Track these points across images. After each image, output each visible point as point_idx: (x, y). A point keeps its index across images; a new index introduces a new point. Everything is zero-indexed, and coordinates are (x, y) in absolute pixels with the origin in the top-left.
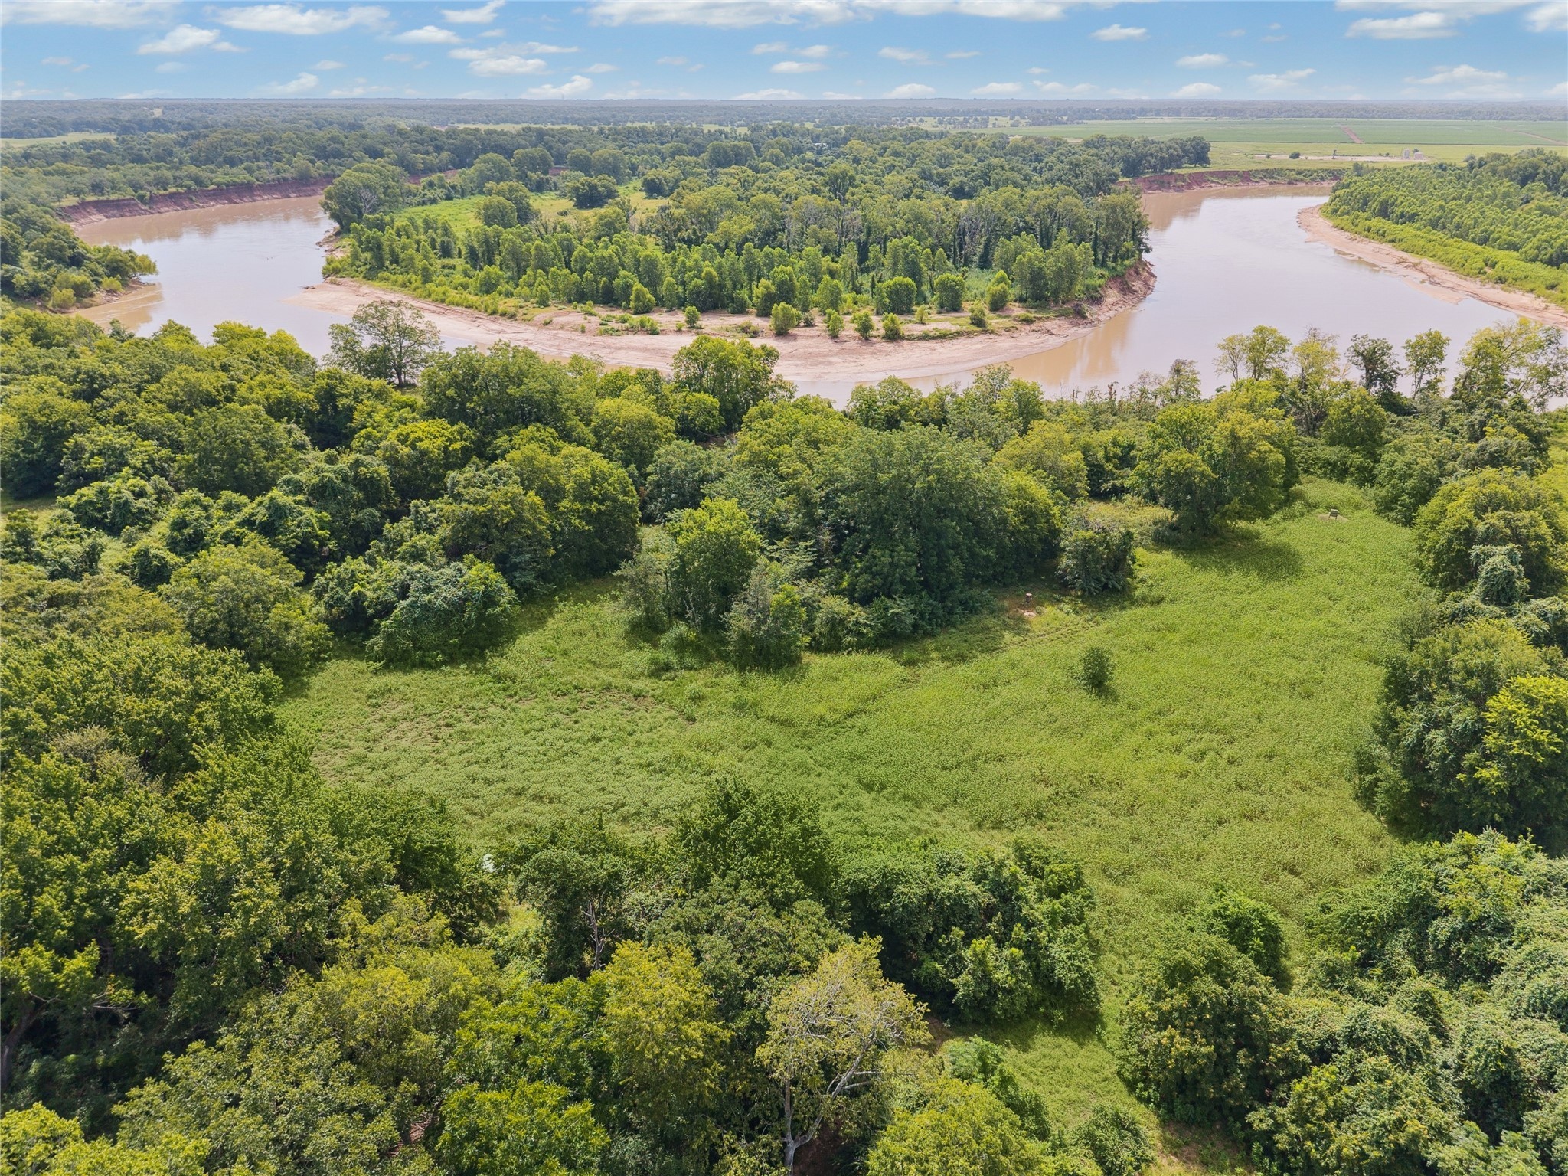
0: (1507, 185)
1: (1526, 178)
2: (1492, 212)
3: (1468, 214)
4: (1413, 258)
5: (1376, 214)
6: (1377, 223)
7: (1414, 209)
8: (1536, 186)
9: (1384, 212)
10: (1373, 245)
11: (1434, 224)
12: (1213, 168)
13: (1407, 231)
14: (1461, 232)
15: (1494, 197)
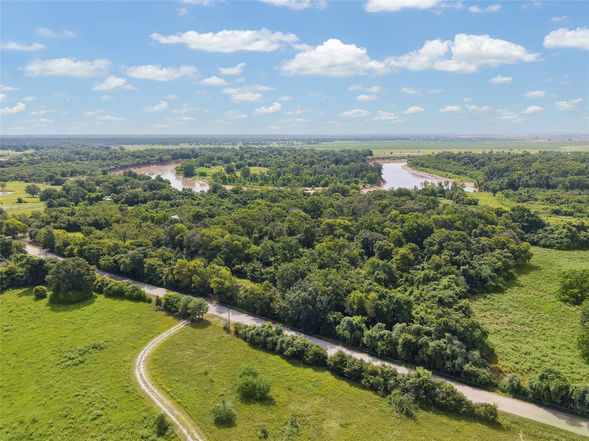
0: (445, 160)
1: (449, 158)
2: (444, 165)
3: (440, 166)
4: (432, 175)
5: (420, 166)
6: (421, 168)
7: (429, 165)
8: (451, 160)
9: (422, 165)
10: (422, 173)
11: (433, 168)
12: (374, 157)
13: (428, 169)
14: (439, 169)
15: (444, 162)
